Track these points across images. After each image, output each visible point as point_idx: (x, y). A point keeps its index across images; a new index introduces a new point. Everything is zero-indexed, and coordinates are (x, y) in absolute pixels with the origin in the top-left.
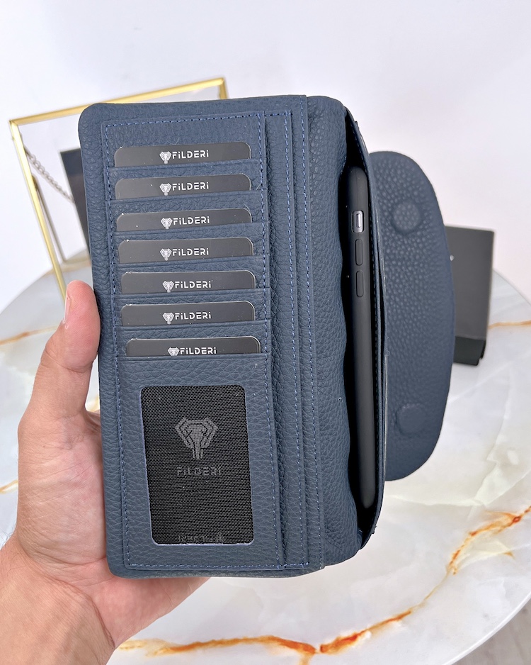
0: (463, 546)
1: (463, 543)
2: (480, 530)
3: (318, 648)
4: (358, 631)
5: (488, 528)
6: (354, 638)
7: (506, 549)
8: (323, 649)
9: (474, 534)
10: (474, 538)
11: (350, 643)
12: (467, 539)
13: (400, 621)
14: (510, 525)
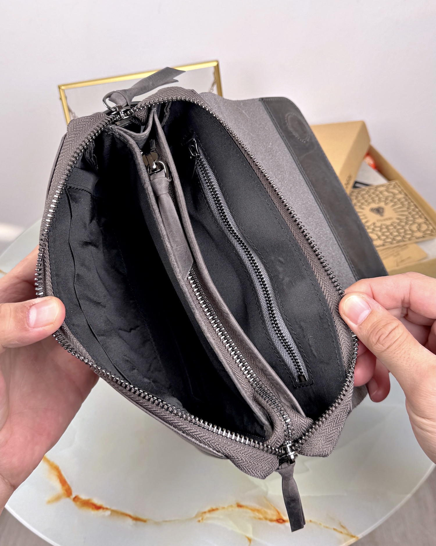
0: (223, 508)
1: (226, 506)
2: (247, 507)
3: (73, 496)
4: (105, 506)
5: (253, 510)
6: (98, 508)
7: (251, 536)
8: (76, 499)
9: (239, 506)
10: (237, 509)
11: (93, 509)
12: (231, 506)
13: (134, 522)
14: (271, 520)
